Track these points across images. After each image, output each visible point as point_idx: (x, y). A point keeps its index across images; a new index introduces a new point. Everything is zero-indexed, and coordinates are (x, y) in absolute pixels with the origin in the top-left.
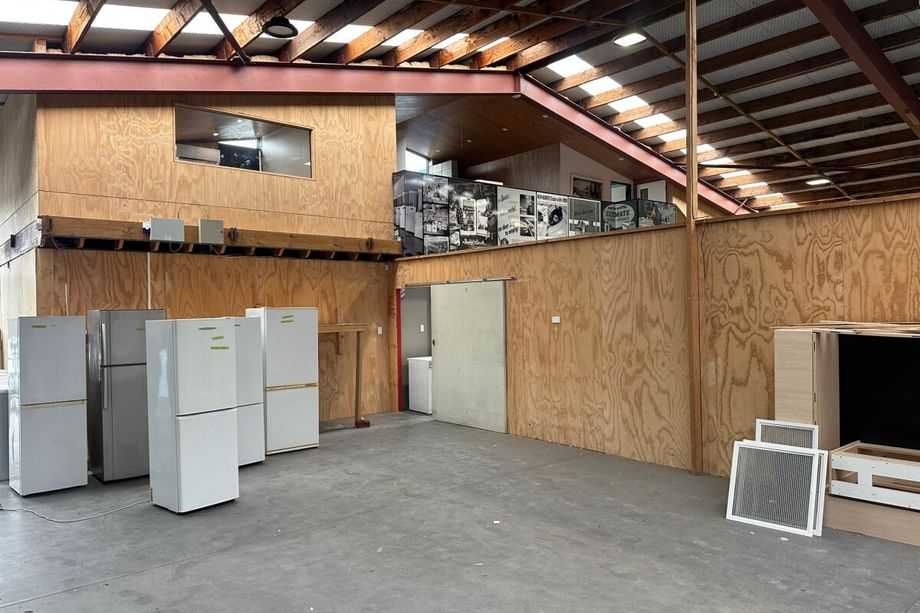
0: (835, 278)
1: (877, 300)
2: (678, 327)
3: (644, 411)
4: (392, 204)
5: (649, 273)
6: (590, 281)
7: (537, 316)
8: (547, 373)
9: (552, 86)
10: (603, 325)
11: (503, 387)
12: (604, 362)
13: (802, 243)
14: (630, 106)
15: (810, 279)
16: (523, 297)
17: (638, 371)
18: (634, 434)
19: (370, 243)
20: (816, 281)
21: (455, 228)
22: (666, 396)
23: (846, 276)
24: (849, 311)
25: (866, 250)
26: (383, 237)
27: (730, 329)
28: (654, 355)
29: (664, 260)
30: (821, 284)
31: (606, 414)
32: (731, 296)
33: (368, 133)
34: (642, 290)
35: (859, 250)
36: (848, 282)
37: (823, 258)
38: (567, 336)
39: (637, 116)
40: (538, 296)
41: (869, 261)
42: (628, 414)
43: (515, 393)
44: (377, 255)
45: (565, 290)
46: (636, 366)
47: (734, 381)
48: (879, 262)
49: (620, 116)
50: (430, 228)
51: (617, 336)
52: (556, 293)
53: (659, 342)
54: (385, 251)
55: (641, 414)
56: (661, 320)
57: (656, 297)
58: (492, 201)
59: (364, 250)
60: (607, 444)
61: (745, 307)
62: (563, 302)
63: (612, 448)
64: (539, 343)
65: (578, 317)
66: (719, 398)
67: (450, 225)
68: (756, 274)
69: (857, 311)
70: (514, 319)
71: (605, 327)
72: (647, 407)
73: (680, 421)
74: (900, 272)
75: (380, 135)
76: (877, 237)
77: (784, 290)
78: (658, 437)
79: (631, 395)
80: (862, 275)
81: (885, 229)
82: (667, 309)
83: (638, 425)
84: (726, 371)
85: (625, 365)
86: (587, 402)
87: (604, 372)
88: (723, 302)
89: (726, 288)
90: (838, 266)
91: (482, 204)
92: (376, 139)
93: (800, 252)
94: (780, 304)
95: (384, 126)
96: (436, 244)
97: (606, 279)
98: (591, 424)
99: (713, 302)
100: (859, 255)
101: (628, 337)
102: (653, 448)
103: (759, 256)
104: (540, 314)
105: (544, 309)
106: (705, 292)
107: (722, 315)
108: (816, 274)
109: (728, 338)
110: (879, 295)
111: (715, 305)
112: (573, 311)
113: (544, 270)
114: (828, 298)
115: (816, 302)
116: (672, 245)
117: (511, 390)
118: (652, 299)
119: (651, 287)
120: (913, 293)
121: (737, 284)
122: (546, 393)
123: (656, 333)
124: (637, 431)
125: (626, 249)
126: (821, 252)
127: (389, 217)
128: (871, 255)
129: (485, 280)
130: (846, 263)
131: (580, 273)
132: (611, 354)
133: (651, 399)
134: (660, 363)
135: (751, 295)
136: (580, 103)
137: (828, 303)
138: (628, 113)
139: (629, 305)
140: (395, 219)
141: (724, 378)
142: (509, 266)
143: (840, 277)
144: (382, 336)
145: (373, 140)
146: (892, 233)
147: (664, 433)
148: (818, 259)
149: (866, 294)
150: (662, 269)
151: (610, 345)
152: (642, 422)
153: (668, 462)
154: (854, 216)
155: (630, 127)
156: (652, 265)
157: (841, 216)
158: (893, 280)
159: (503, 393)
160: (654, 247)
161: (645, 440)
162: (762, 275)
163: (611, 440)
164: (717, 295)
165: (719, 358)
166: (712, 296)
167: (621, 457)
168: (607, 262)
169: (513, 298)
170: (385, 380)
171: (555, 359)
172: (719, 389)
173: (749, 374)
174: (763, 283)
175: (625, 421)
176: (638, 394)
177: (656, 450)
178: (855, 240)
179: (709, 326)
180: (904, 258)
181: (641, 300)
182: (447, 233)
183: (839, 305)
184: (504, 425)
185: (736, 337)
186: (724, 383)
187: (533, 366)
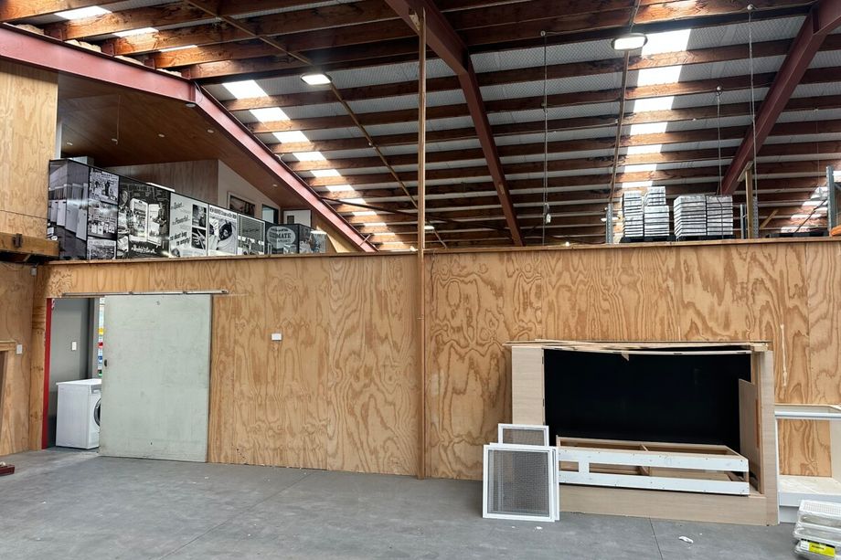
0: (535, 305)
1: (566, 324)
2: (405, 343)
3: (370, 423)
4: (46, 196)
5: (379, 294)
6: (317, 298)
7: (253, 333)
8: (263, 393)
9: (224, 104)
10: (330, 342)
11: (205, 411)
12: (330, 377)
13: (511, 276)
14: (294, 140)
15: (517, 305)
16: (236, 312)
17: (365, 386)
18: (359, 445)
19: (18, 240)
20: (522, 306)
21: (124, 232)
22: (392, 407)
23: (543, 304)
24: (546, 331)
25: (558, 284)
26: (32, 234)
27: (452, 346)
28: (381, 370)
29: (394, 283)
30: (525, 310)
31: (330, 430)
32: (453, 318)
33: (21, 108)
34: (371, 309)
35: (553, 284)
36: (546, 309)
37: (527, 288)
38: (289, 354)
39: (299, 149)
40: (255, 312)
41: (561, 292)
42: (353, 429)
43: (220, 416)
44: (25, 255)
45: (289, 307)
46: (364, 380)
47: (455, 391)
48: (568, 294)
49: (282, 145)
50: (94, 229)
51: (345, 352)
52: (278, 310)
53: (387, 357)
54: (36, 251)
55: (366, 427)
56: (390, 337)
57: (386, 317)
58: (164, 207)
59: (9, 248)
60: (330, 460)
61: (465, 326)
62: (285, 319)
63: (334, 464)
64: (254, 361)
65: (302, 335)
66: (441, 406)
67: (118, 228)
68: (474, 300)
69: (551, 332)
70: (223, 337)
71: (332, 344)
72: (373, 419)
73: (404, 430)
74: (582, 303)
75: (37, 113)
76: (566, 274)
77: (496, 313)
78: (384, 448)
79: (358, 410)
80: (555, 304)
81: (572, 270)
82: (394, 327)
83: (363, 437)
84: (447, 382)
85: (352, 380)
86: (309, 420)
87: (330, 389)
88: (446, 322)
89: (449, 310)
90: (538, 295)
91: (154, 210)
92: (31, 117)
93: (509, 283)
94: (493, 324)
95: (43, 104)
96: (101, 248)
97: (335, 297)
98: (312, 441)
99: (438, 321)
100: (553, 288)
101: (357, 354)
102: (377, 458)
103: (476, 284)
104: (257, 331)
105: (262, 327)
106: (430, 313)
107: (444, 334)
108: (521, 302)
109: (450, 354)
110: (567, 320)
111: (439, 325)
112: (297, 328)
113: (264, 285)
114: (530, 321)
115: (521, 323)
116: (401, 269)
117: (215, 412)
118: (382, 318)
119: (380, 306)
120: (591, 319)
121: (458, 307)
122: (260, 414)
123: (385, 349)
124: (362, 443)
125: (357, 271)
126: (525, 283)
127: (42, 210)
128: (561, 289)
129: (185, 293)
130: (544, 293)
131: (306, 291)
132: (338, 370)
133: (378, 411)
134: (387, 376)
135: (470, 317)
136: (249, 126)
137: (530, 325)
138: (290, 145)
139: (358, 322)
140: (49, 214)
141: (446, 388)
142: (218, 279)
143: (540, 305)
144: (22, 356)
145: (27, 118)
146: (576, 273)
147: (389, 443)
148: (523, 290)
149: (558, 318)
150: (392, 291)
151: (337, 362)
152: (368, 434)
153: (392, 470)
154: (550, 257)
155: (289, 159)
156: (382, 286)
157: (541, 257)
158: (577, 308)
159: (205, 417)
160: (384, 271)
161: (370, 451)
162: (479, 301)
163: (334, 456)
164: (441, 316)
165: (442, 371)
166: (436, 317)
167: (344, 472)
168: (336, 282)
169: (223, 313)
170: (23, 412)
171: (274, 377)
172: (441, 399)
173: (467, 383)
174: (479, 306)
175: (350, 435)
176: (365, 407)
177: (381, 460)
178: (550, 276)
179: (433, 342)
180: (585, 292)
181: (371, 319)
182: (114, 237)
183: (538, 327)
184: (204, 453)
185: (456, 352)
186: (445, 393)
187: (246, 386)
